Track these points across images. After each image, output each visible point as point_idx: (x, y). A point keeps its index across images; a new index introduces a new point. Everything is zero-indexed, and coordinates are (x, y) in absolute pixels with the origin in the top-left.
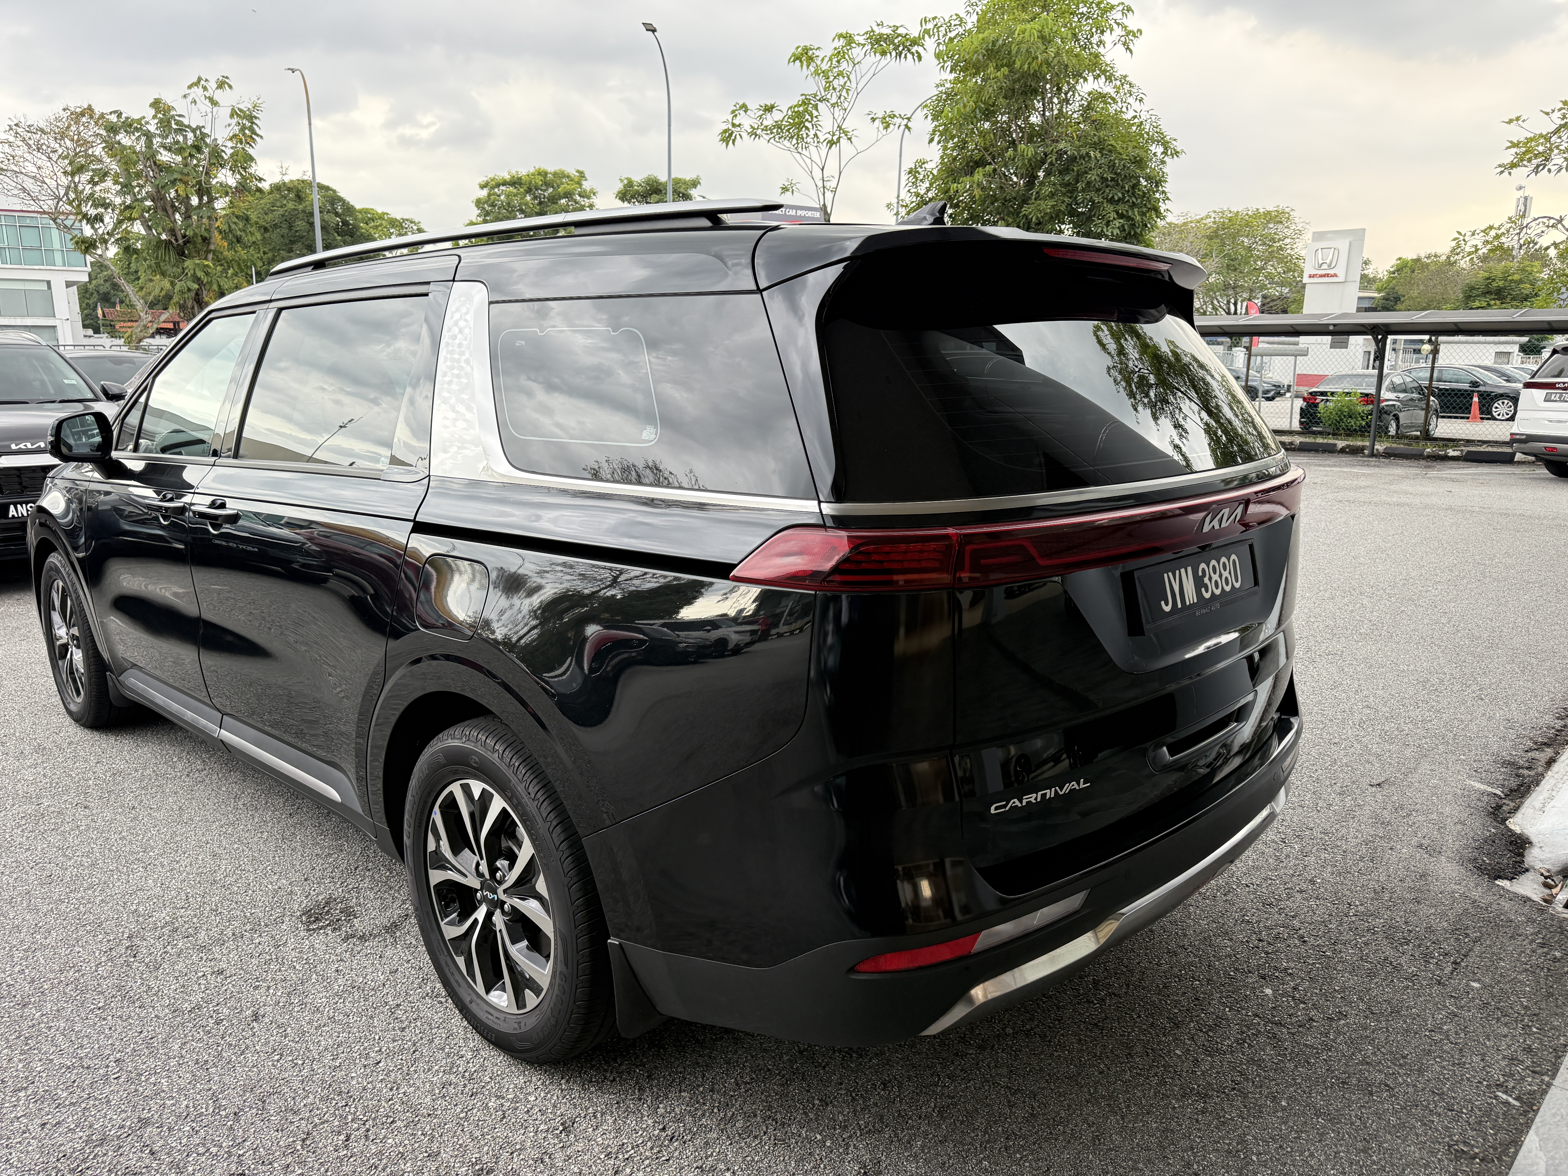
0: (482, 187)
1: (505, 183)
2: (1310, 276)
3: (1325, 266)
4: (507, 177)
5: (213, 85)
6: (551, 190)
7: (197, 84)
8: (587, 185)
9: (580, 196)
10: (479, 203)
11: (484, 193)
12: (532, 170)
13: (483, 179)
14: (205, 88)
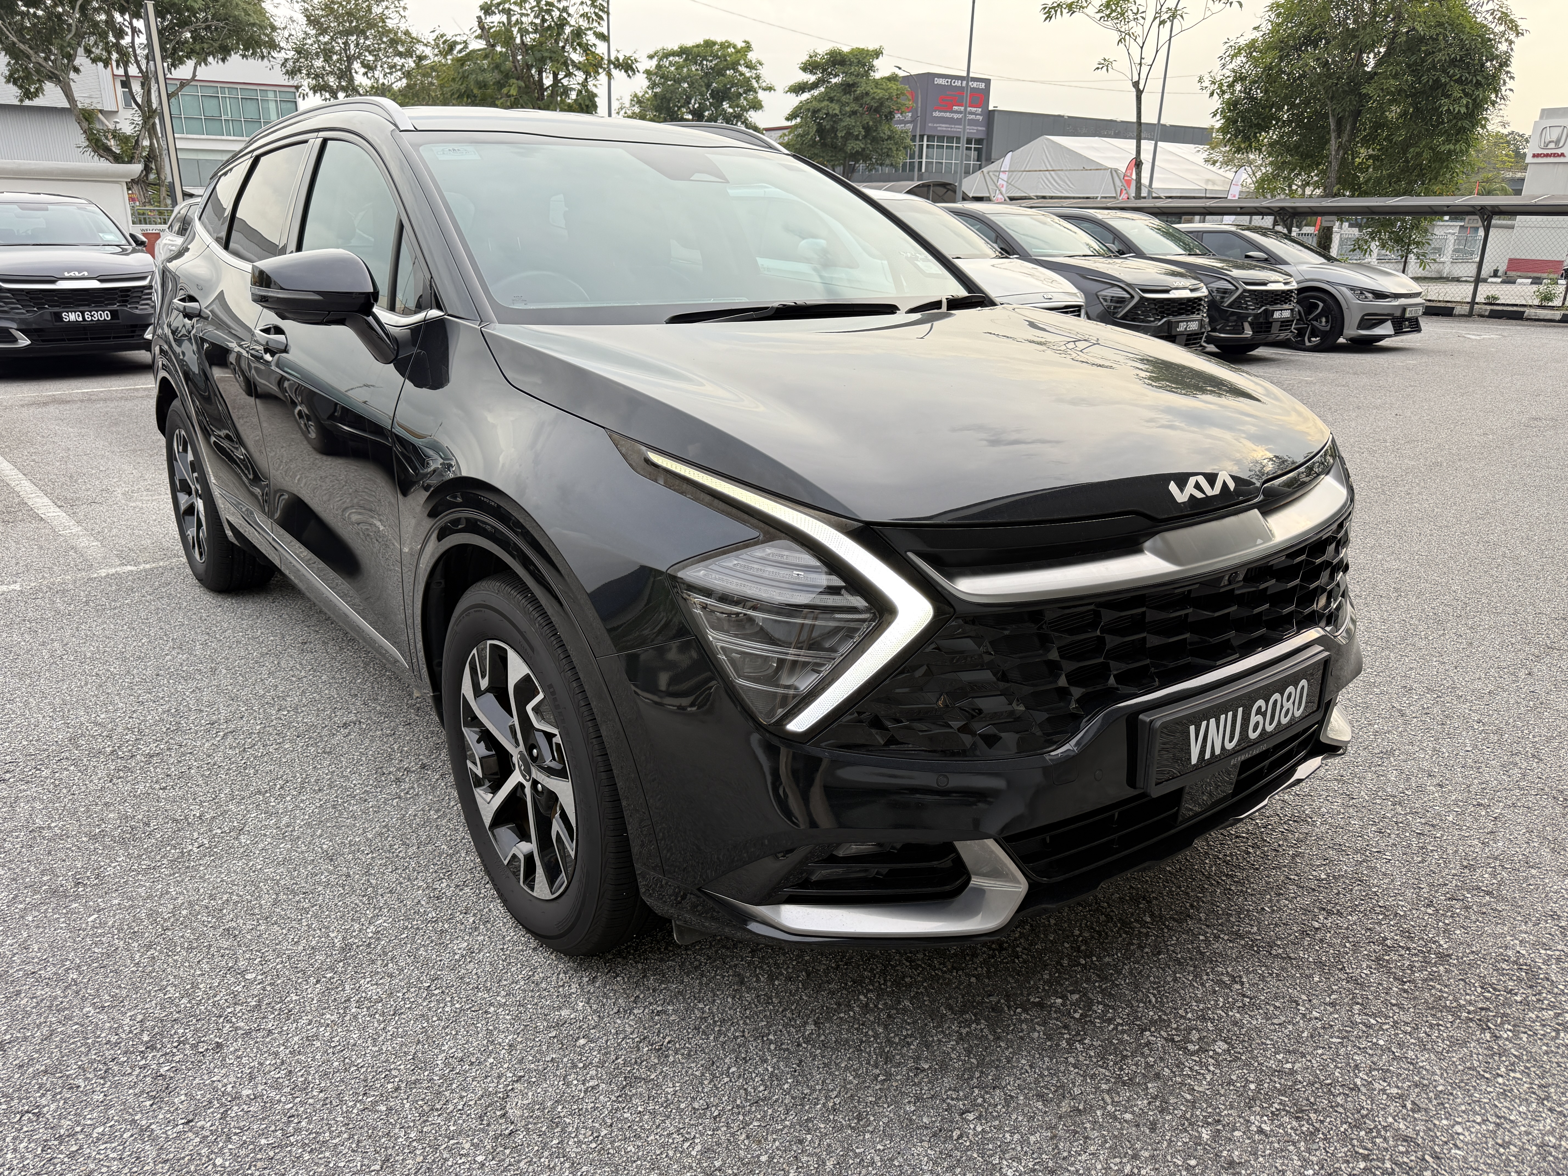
0: (651, 57)
1: (673, 54)
2: (1534, 156)
3: (1552, 145)
4: (676, 48)
6: (716, 61)
8: (752, 56)
9: (746, 66)
10: (649, 74)
11: (655, 63)
12: (700, 41)
13: (652, 50)
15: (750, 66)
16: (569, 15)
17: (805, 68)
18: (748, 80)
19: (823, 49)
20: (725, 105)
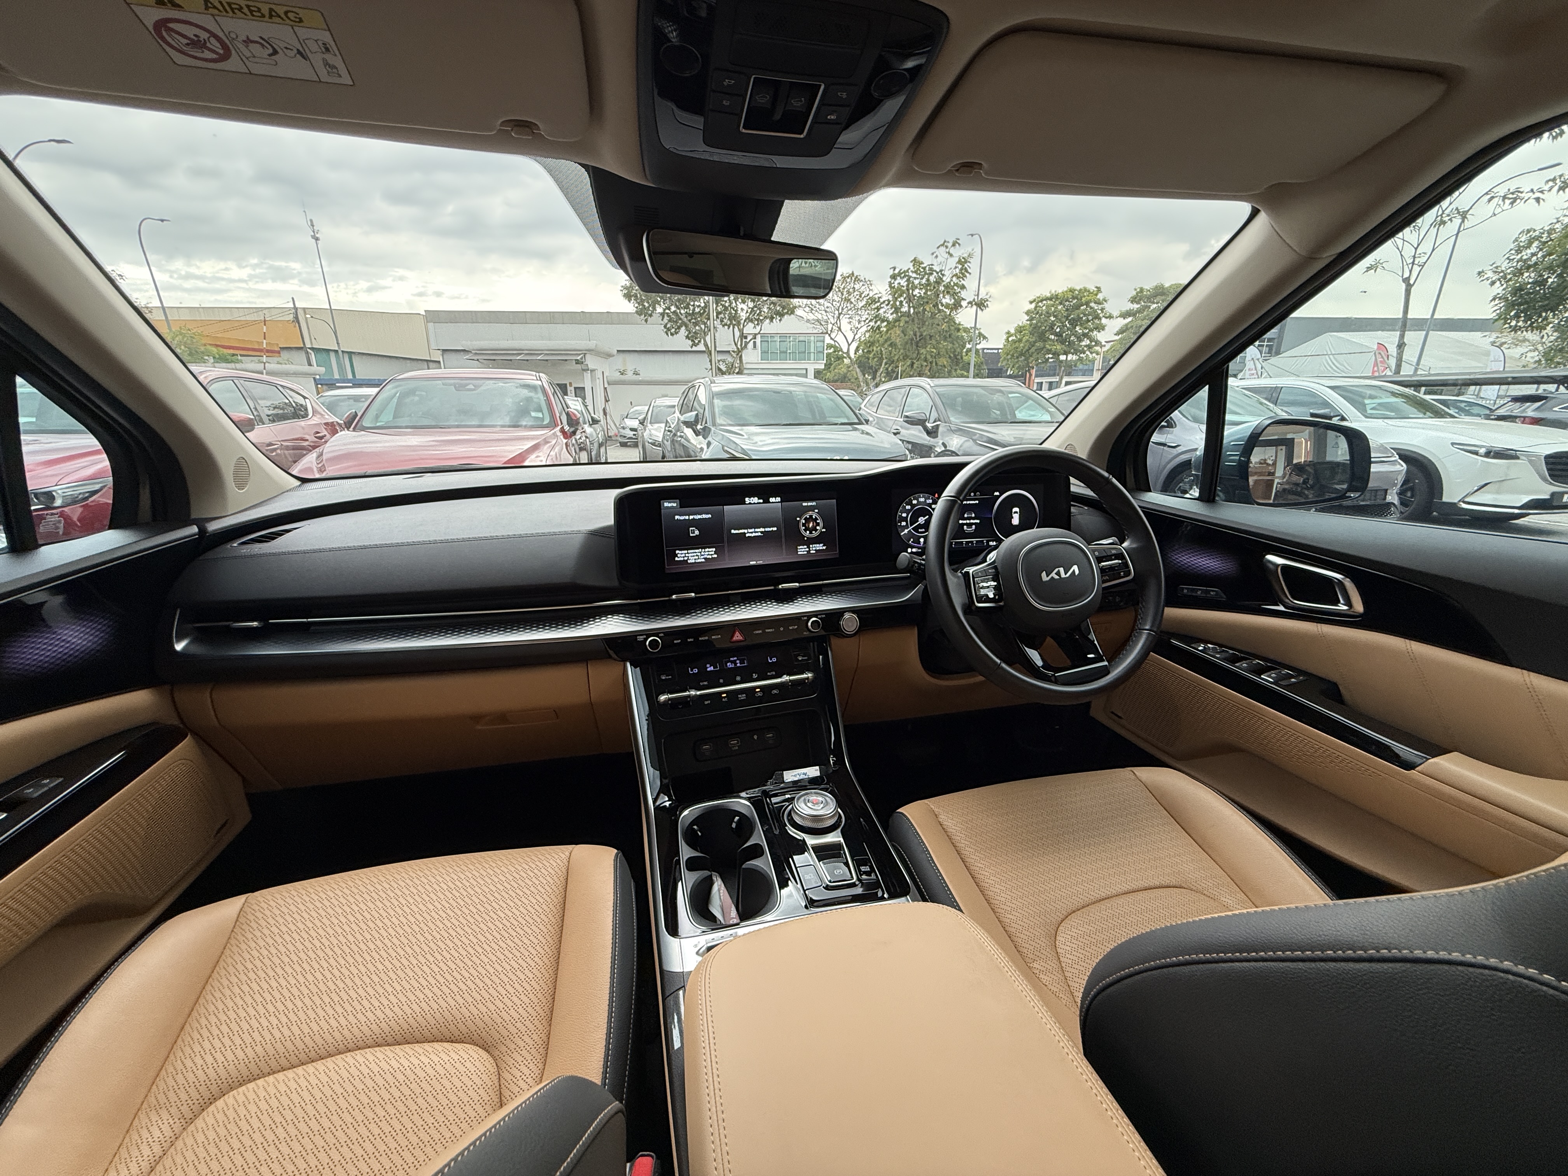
0: (1031, 302)
1: (1047, 299)
4: (1049, 295)
5: (950, 245)
6: (1075, 301)
7: (942, 245)
8: (1100, 296)
9: (1095, 303)
10: (1028, 313)
11: (1033, 306)
12: (1065, 289)
13: (1032, 298)
14: (947, 247)
15: (1098, 303)
16: (943, 275)
17: (1133, 300)
18: (1095, 311)
19: (1149, 285)
20: (1078, 328)
